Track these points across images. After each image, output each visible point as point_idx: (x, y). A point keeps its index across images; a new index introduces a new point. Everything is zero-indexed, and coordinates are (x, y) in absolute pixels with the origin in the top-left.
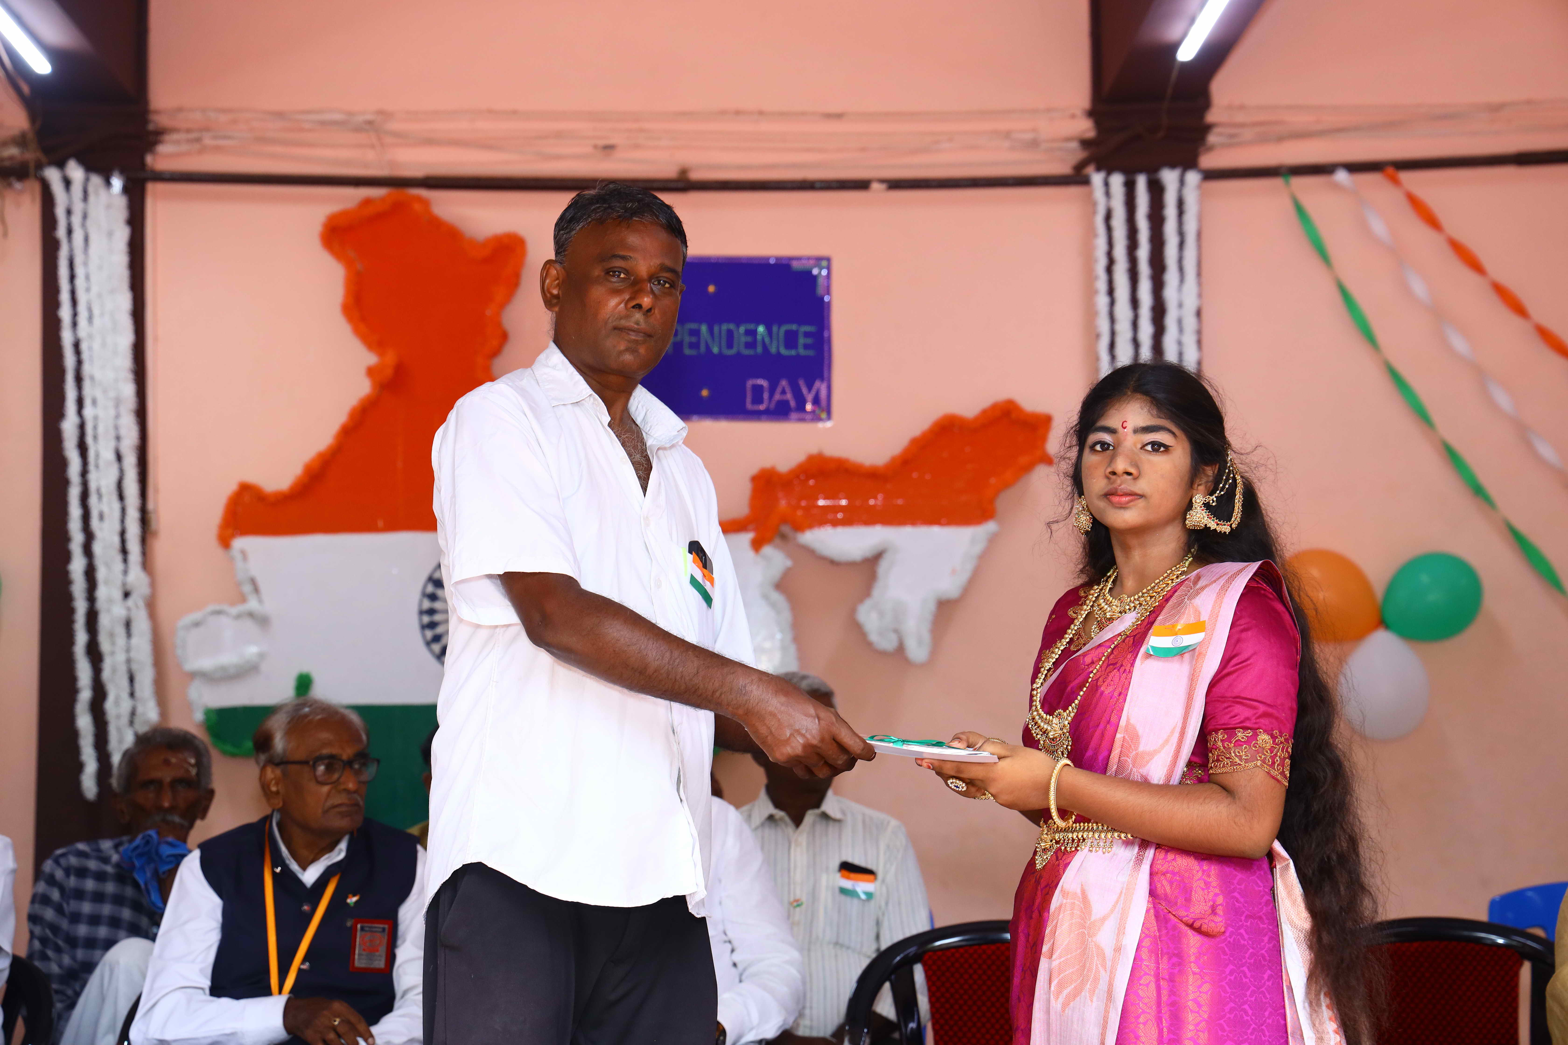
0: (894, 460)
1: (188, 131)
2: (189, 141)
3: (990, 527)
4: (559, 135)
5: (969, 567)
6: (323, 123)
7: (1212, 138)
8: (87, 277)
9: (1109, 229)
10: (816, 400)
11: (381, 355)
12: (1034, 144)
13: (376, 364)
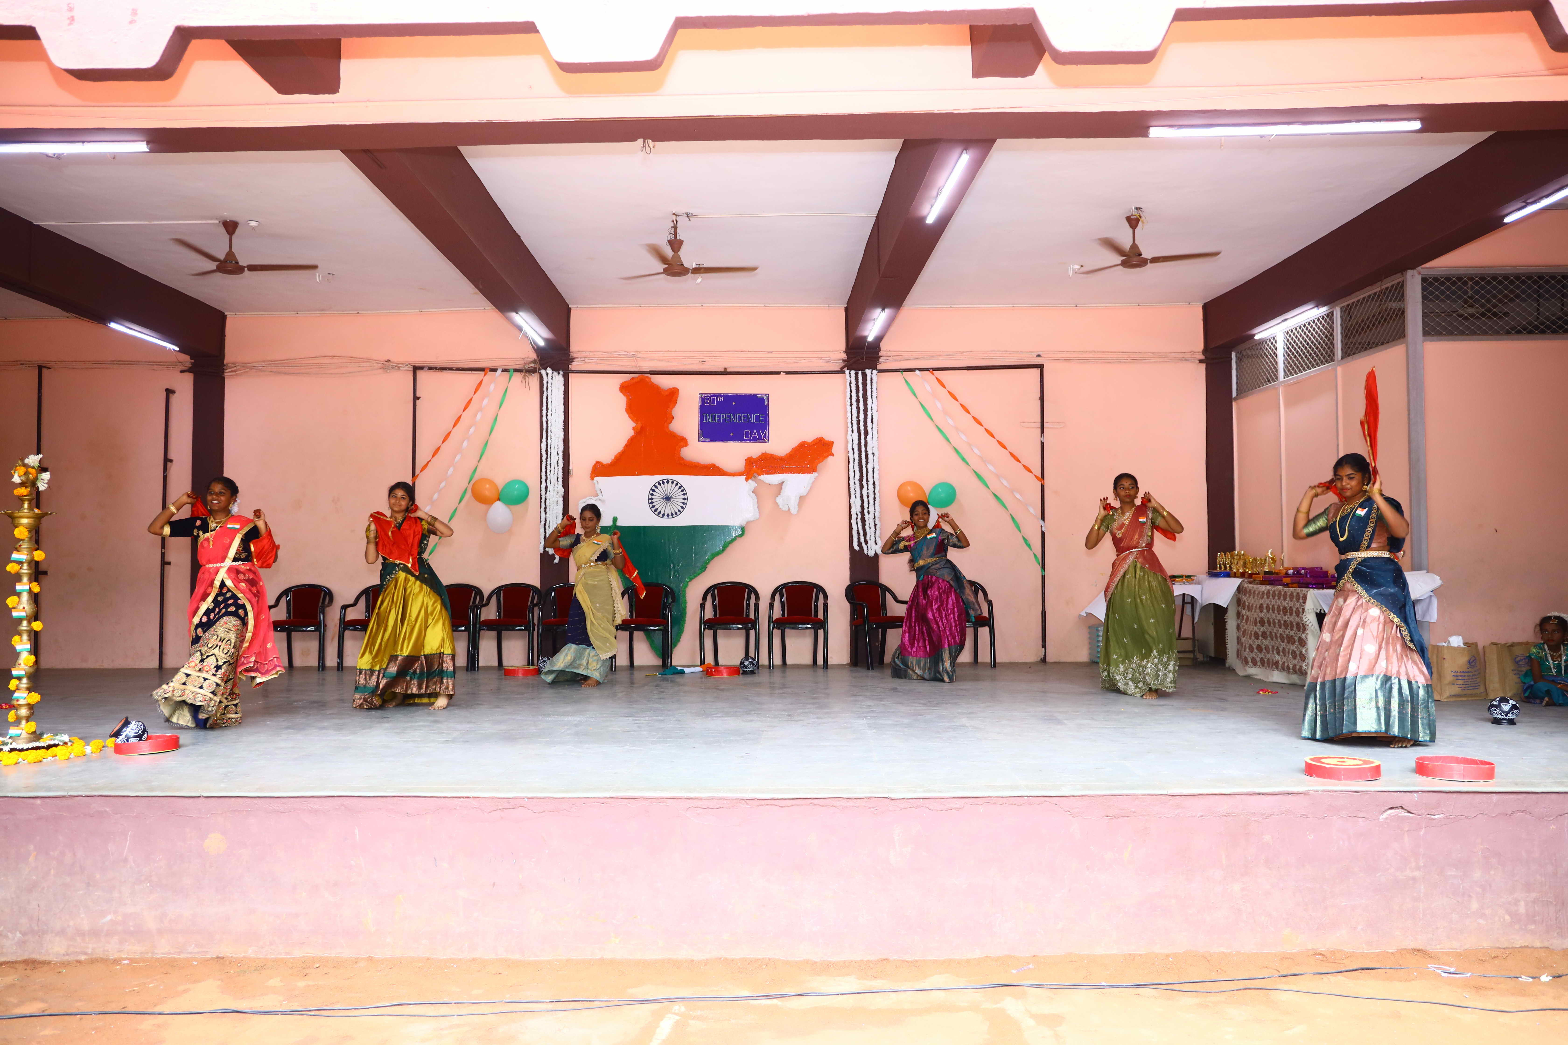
0: (787, 454)
1: (581, 358)
2: (582, 361)
3: (815, 474)
4: (689, 357)
5: (810, 486)
6: (620, 355)
7: (880, 360)
8: (552, 402)
9: (851, 387)
10: (765, 436)
11: (637, 424)
12: (829, 361)
13: (635, 426)
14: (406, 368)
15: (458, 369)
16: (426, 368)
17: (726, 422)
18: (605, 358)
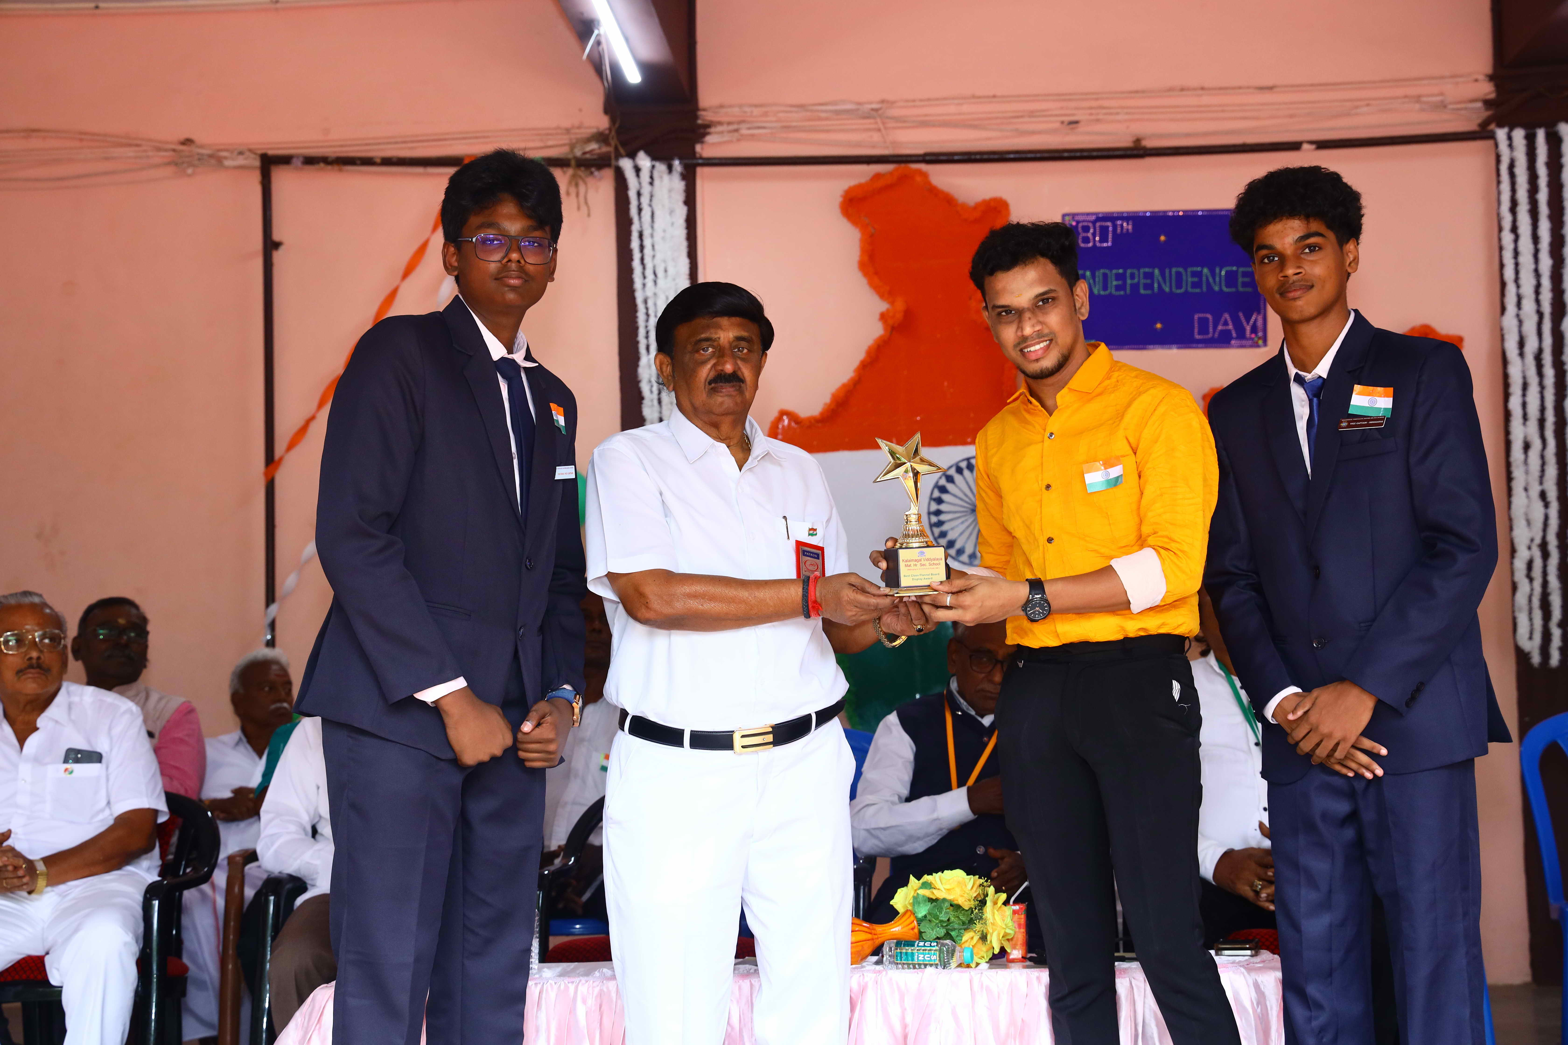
1: (729, 123)
2: (730, 132)
4: (1032, 114)
6: (837, 112)
8: (653, 246)
9: (1512, 176)
10: (1254, 330)
11: (892, 303)
12: (1443, 106)
13: (888, 310)
14: (241, 161)
15: (387, 162)
16: (294, 160)
17: (1142, 291)
18: (794, 124)
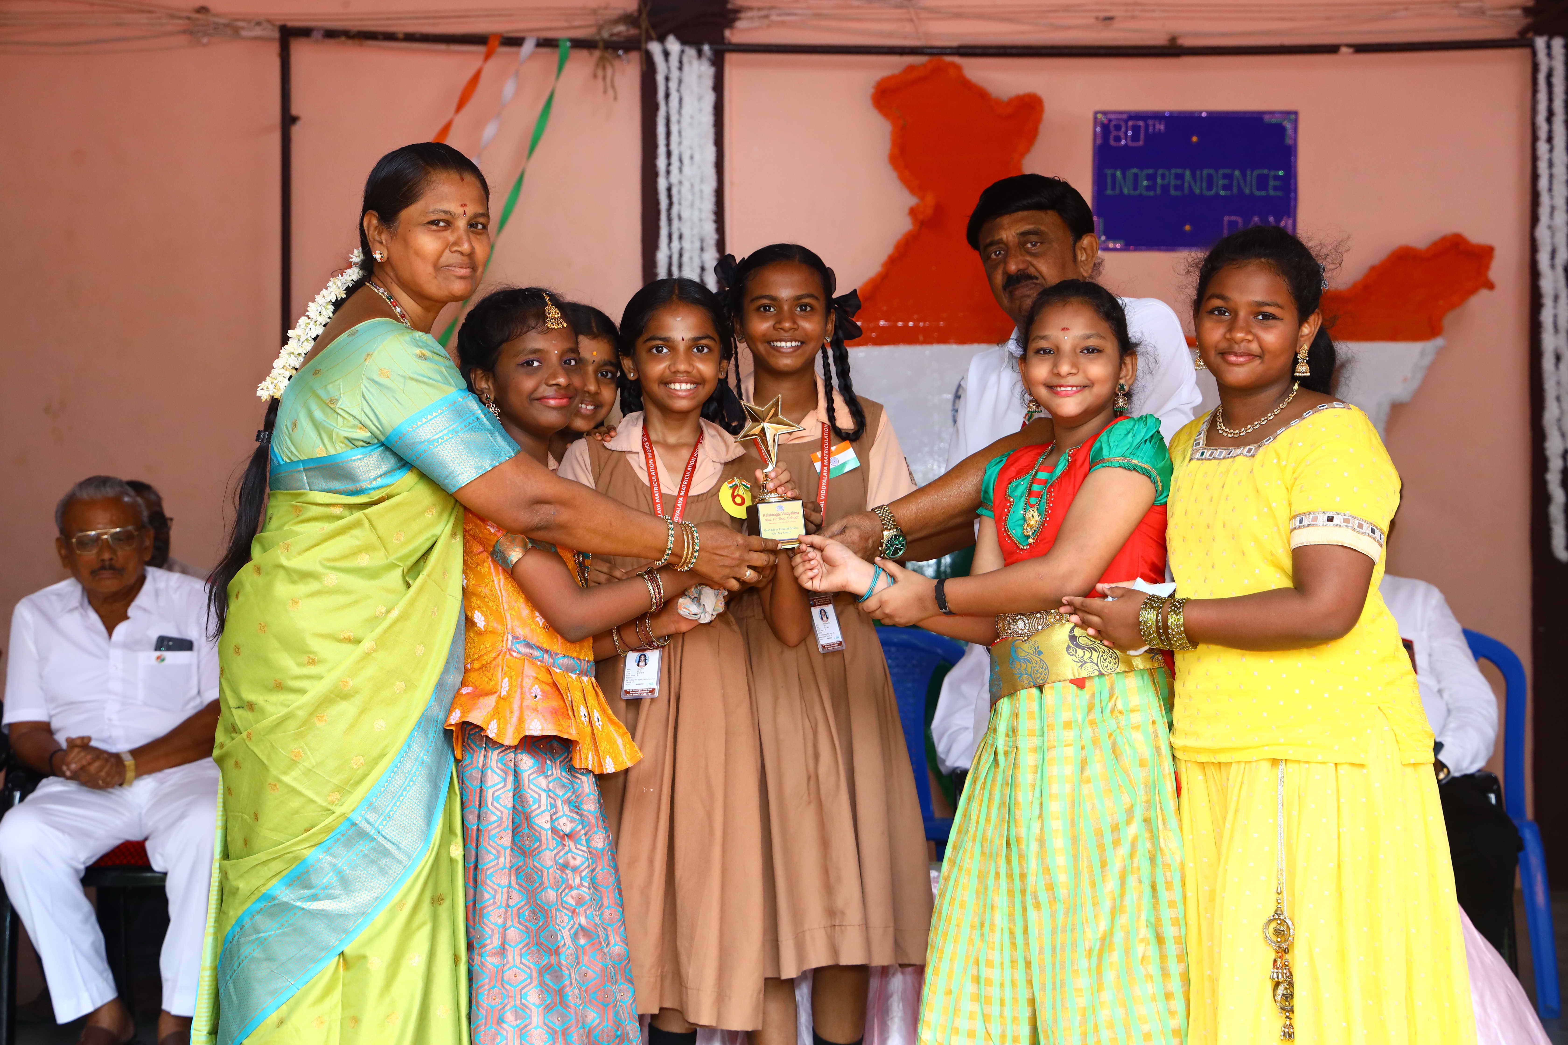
0: (1355, 285)
1: (759, 9)
2: (760, 18)
3: (1439, 342)
4: (1066, 9)
5: (1420, 376)
6: (870, 1)
8: (680, 133)
11: (922, 198)
12: (1481, 12)
13: (918, 205)
14: (258, 32)
15: (410, 38)
16: (315, 33)
17: (1173, 192)
18: (825, 12)
